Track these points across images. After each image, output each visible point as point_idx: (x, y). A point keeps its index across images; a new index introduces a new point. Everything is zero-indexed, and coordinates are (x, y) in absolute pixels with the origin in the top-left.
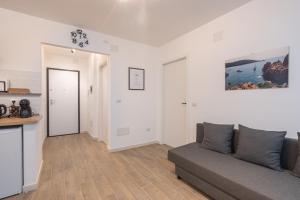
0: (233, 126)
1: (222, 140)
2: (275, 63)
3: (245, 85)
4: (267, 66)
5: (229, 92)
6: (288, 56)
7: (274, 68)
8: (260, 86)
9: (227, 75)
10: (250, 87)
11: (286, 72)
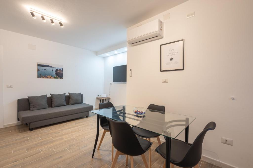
0: (47, 95)
1: (45, 102)
2: (59, 70)
3: (48, 76)
4: (57, 70)
5: (40, 79)
6: (63, 68)
7: (59, 72)
8: (55, 78)
9: (38, 70)
10: (50, 78)
11: (62, 74)
